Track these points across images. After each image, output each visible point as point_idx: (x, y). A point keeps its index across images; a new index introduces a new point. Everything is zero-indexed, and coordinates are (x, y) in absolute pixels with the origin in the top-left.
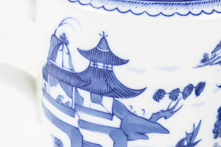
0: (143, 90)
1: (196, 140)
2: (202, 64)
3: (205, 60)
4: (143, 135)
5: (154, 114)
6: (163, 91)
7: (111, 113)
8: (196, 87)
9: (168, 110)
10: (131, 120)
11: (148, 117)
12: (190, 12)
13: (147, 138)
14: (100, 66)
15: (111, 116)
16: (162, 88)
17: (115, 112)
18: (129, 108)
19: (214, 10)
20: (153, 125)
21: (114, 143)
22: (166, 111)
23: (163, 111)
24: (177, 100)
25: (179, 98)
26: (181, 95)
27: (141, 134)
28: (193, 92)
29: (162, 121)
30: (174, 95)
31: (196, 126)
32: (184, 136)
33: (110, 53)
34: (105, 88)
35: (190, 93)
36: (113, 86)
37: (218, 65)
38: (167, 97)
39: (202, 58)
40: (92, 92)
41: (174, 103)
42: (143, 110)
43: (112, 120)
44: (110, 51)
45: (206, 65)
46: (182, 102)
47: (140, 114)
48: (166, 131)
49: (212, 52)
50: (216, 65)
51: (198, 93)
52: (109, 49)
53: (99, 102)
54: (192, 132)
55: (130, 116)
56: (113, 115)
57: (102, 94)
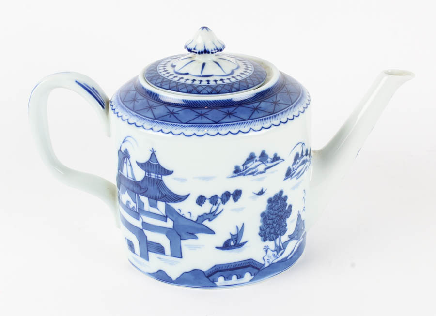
0: (187, 196)
1: (242, 241)
2: (235, 175)
3: (237, 171)
4: (192, 235)
5: (199, 216)
6: (204, 196)
7: (165, 215)
8: (232, 194)
9: (211, 213)
10: (181, 222)
11: (195, 219)
12: (218, 133)
13: (196, 238)
14: (153, 175)
15: (165, 218)
16: (203, 194)
17: (168, 215)
18: (178, 211)
19: (240, 131)
20: (200, 226)
21: (171, 242)
22: (209, 214)
23: (206, 214)
24: (217, 205)
25: (218, 203)
26: (220, 201)
27: (190, 233)
28: (231, 198)
29: (206, 223)
30: (214, 200)
31: (240, 228)
32: (229, 237)
33: (159, 166)
34: (158, 194)
35: (228, 199)
36: (164, 192)
37: (251, 176)
38: (207, 202)
39: (234, 169)
40: (150, 198)
41: (215, 207)
42: (190, 213)
43: (166, 221)
44: (159, 164)
45: (238, 175)
46: (222, 206)
47: (187, 216)
48: (211, 232)
49: (243, 165)
50: (248, 176)
51: (235, 200)
52: (157, 162)
53: (155, 206)
54: (236, 233)
55: (180, 219)
56: (166, 217)
57: (157, 199)
